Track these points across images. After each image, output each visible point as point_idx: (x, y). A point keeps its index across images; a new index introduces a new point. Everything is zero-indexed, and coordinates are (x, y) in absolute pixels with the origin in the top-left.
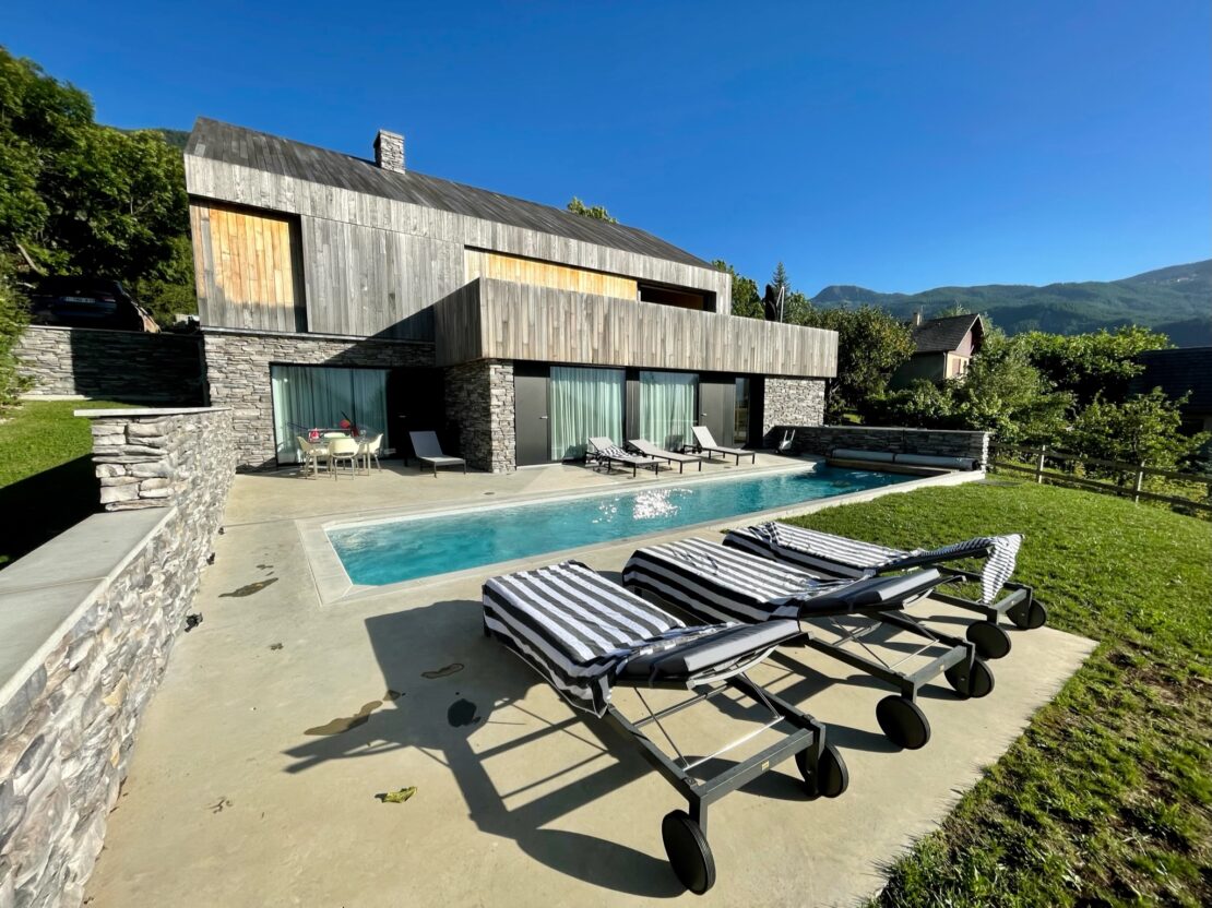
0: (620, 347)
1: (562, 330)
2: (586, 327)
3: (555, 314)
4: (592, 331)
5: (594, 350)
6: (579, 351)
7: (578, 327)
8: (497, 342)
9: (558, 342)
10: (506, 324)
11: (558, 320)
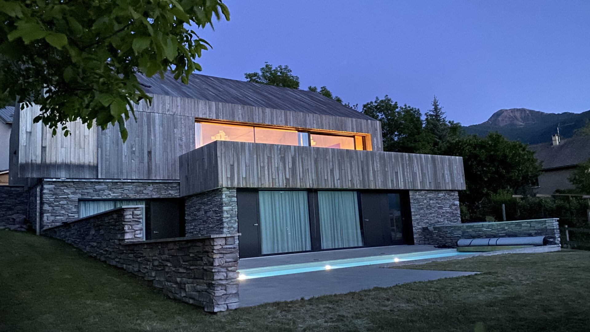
0: (303, 176)
1: (266, 168)
2: (281, 165)
3: (262, 158)
4: (285, 167)
5: (286, 178)
6: (277, 180)
7: (276, 166)
8: (227, 178)
9: (264, 176)
10: (232, 166)
11: (264, 162)
